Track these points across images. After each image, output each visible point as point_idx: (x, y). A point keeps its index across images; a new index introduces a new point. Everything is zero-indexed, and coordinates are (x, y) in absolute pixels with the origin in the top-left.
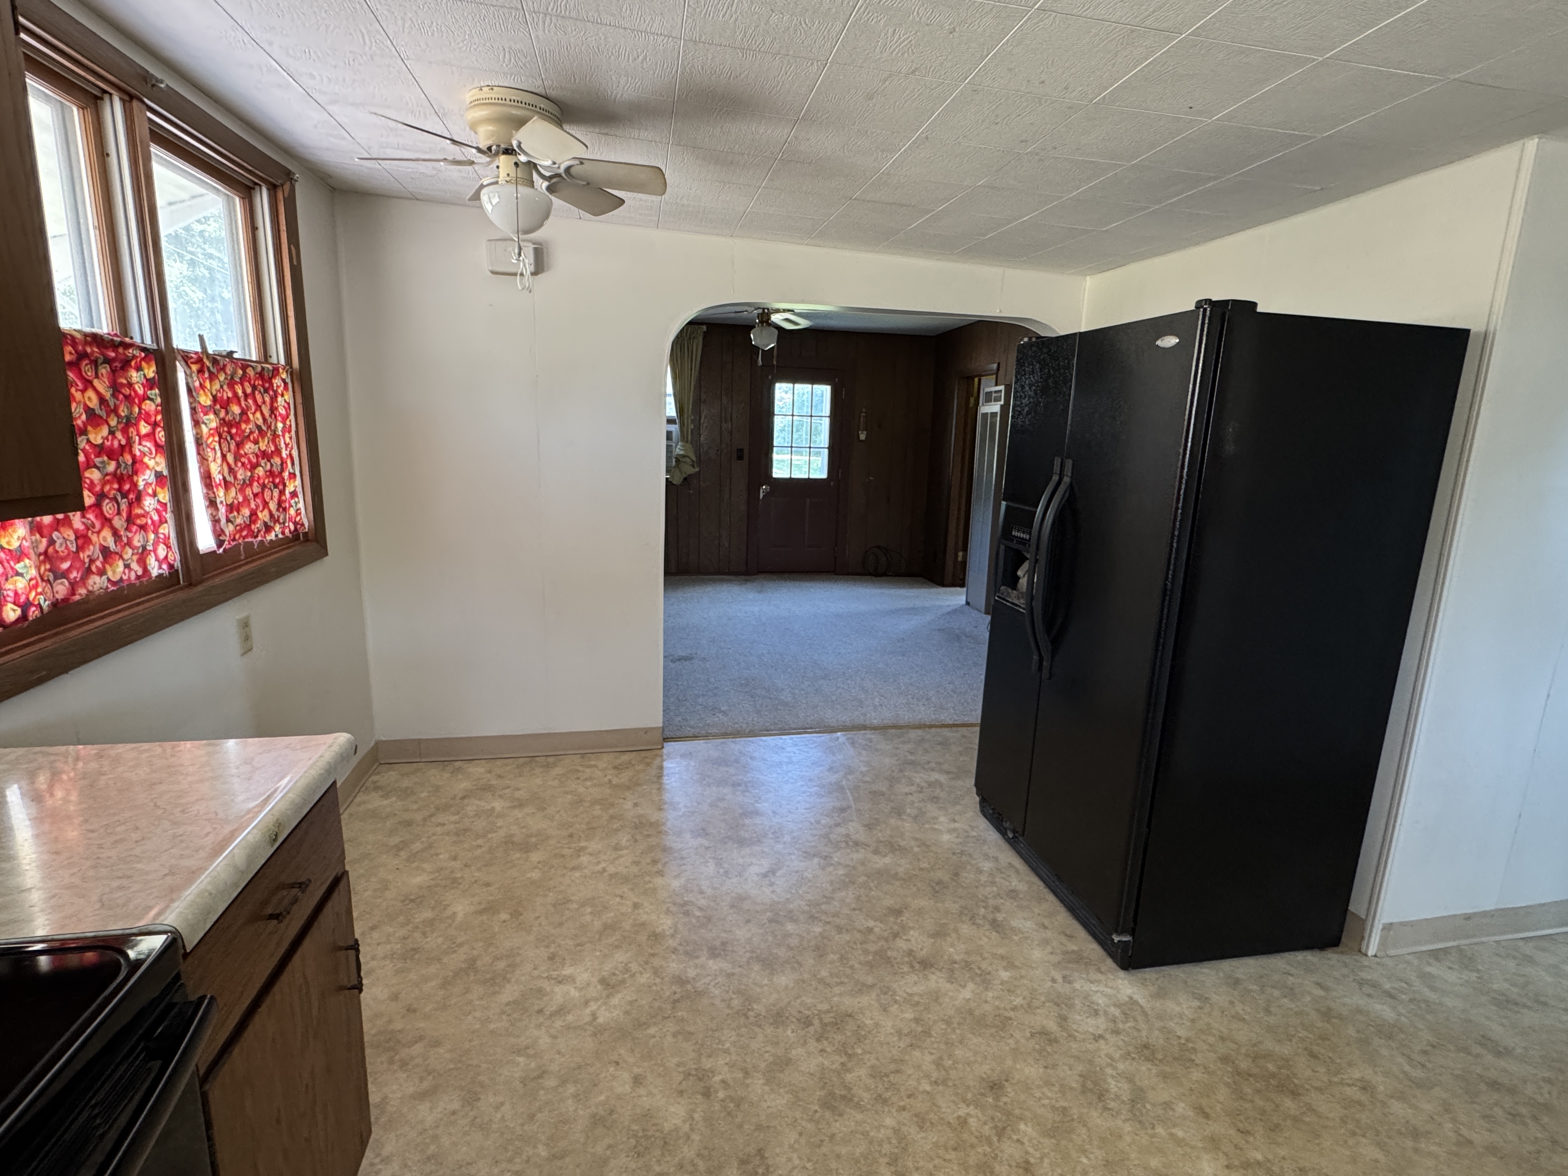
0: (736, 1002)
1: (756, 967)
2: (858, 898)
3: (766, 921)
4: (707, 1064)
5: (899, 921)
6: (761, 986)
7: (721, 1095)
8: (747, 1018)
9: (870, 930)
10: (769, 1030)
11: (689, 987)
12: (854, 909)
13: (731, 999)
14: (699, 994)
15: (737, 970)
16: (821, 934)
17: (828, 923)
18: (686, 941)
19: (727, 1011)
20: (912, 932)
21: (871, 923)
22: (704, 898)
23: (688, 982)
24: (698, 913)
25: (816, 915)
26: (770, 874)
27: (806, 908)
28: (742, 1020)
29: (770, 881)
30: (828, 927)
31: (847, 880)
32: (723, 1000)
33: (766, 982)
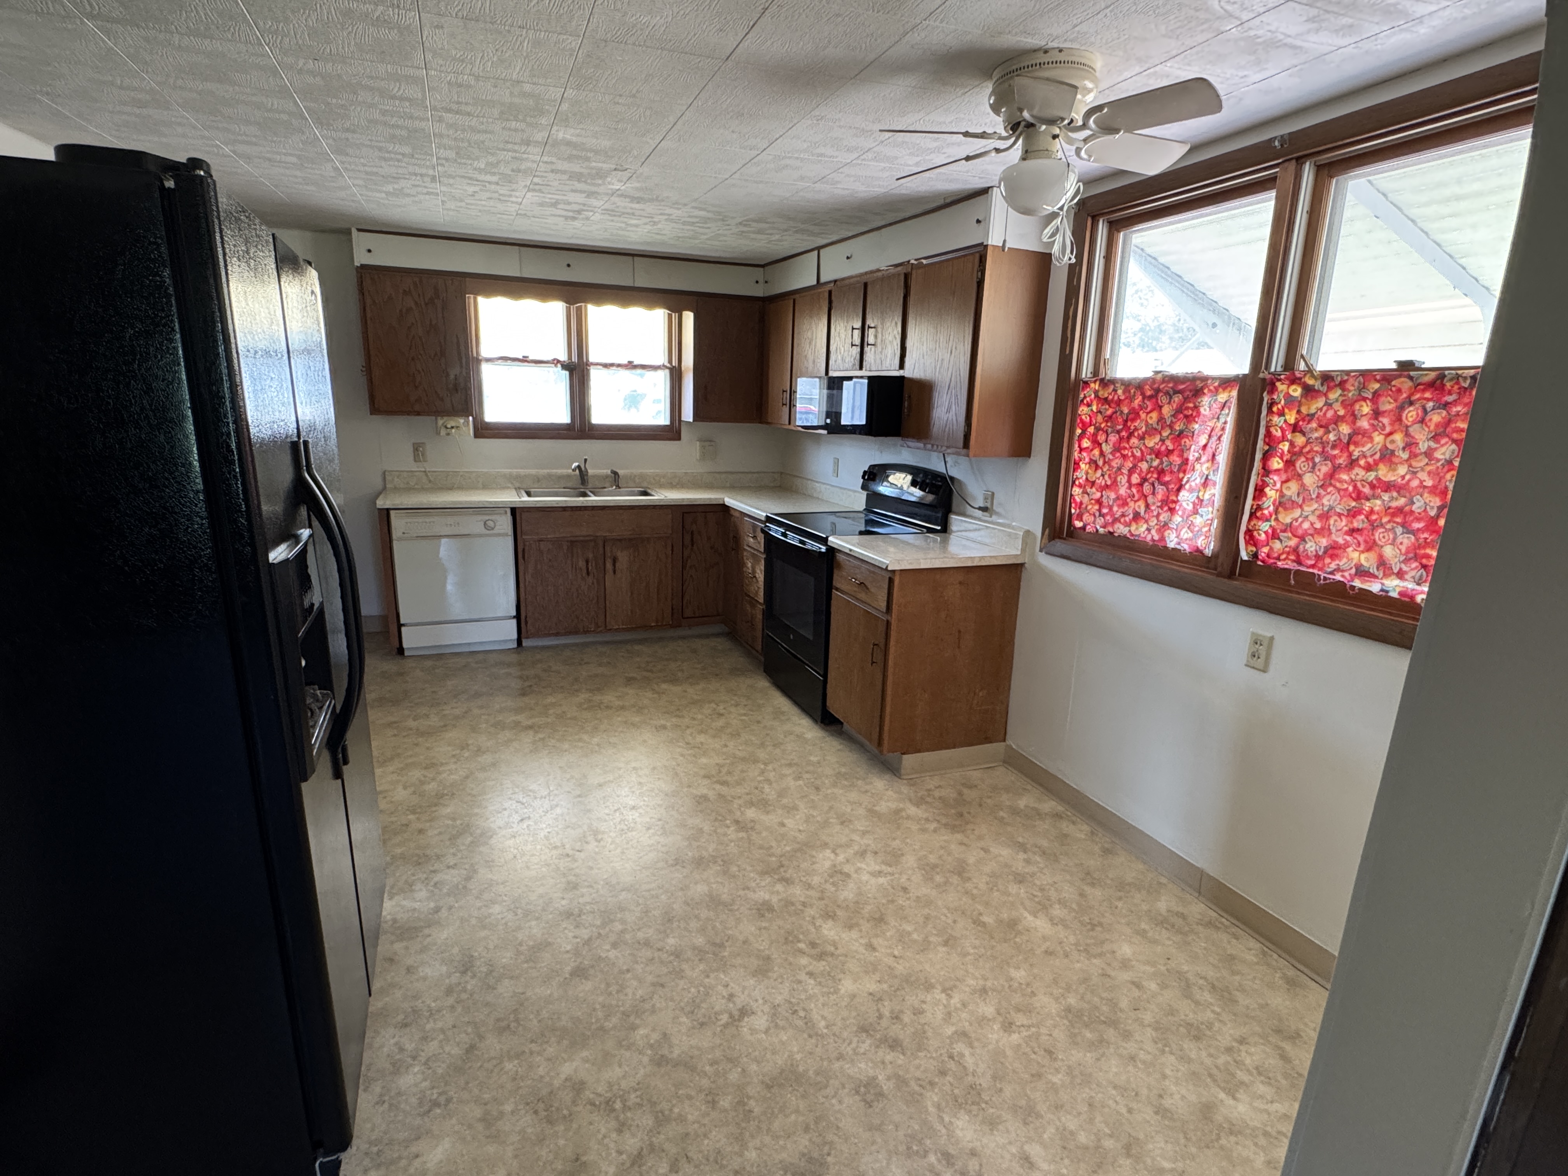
0: (734, 869)
1: (725, 897)
2: (621, 989)
3: (727, 944)
4: (742, 834)
5: (579, 960)
6: (718, 882)
7: (728, 822)
8: (722, 861)
9: (614, 945)
10: (705, 853)
11: (776, 877)
12: (628, 971)
13: (739, 871)
14: (763, 873)
15: (741, 893)
16: (668, 936)
17: (659, 950)
18: (798, 914)
19: (739, 863)
20: (569, 948)
21: (612, 954)
22: (805, 967)
23: (779, 880)
24: (801, 945)
25: (672, 958)
26: (736, 1014)
27: (685, 966)
28: (726, 858)
29: (734, 1003)
30: (660, 945)
31: (632, 1018)
32: (745, 870)
33: (714, 886)
